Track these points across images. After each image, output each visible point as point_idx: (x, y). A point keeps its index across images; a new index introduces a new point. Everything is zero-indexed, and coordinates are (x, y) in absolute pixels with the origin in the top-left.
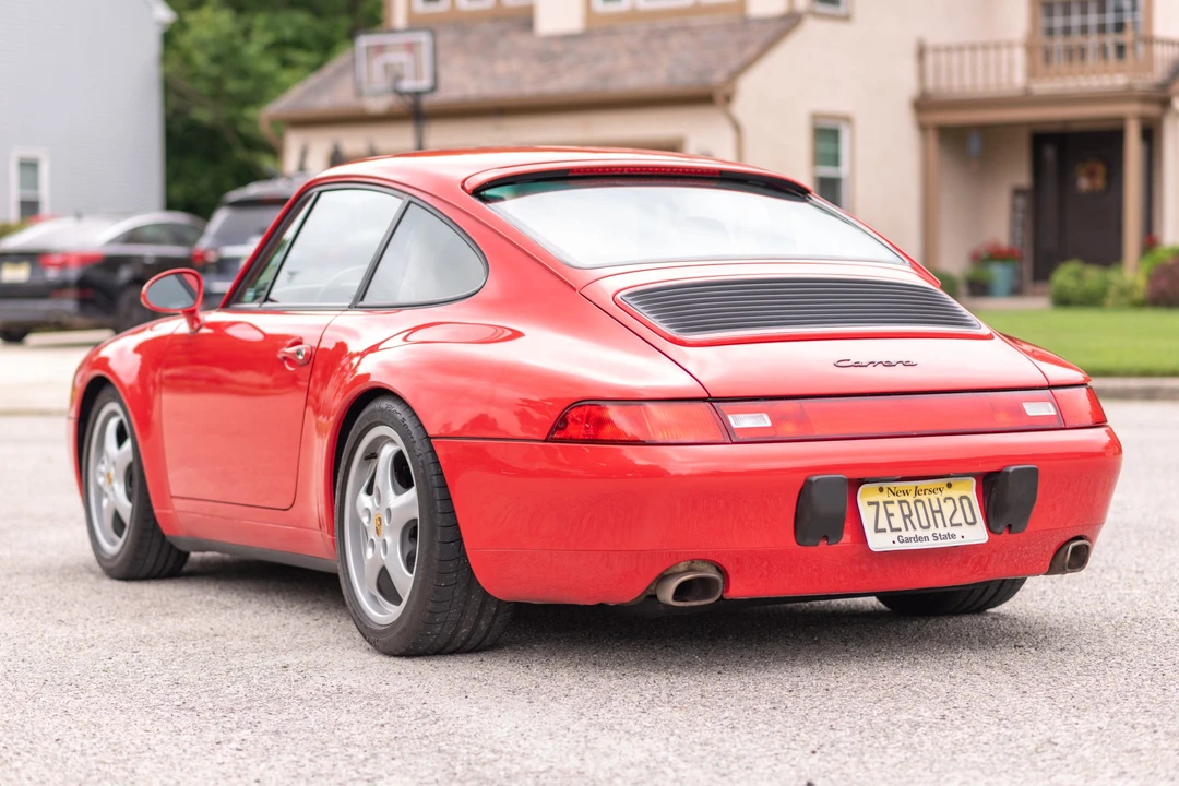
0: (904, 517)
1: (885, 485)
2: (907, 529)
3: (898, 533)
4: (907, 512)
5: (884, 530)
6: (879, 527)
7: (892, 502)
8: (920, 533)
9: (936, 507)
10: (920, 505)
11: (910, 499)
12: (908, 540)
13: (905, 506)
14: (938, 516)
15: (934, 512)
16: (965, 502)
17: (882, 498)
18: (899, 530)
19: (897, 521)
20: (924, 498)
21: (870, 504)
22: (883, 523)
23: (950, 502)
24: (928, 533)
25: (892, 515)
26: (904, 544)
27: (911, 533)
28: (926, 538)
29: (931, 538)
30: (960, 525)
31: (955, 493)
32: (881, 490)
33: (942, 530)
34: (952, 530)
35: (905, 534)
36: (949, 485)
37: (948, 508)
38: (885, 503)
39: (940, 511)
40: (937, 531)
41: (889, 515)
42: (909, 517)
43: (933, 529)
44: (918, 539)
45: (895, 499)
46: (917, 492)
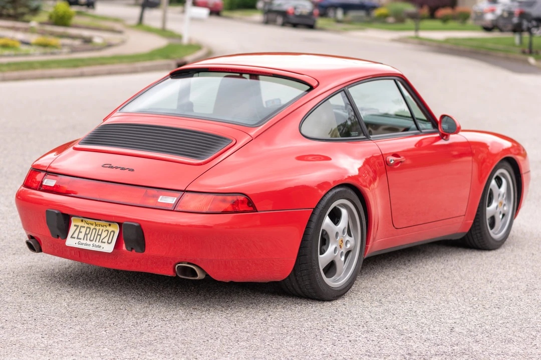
0: (85, 234)
1: (84, 219)
2: (84, 239)
3: (79, 240)
4: (87, 232)
5: (74, 238)
6: (73, 236)
7: (84, 227)
8: (88, 242)
9: (100, 233)
10: (94, 231)
11: (92, 227)
12: (82, 244)
13: (88, 230)
14: (99, 237)
15: (98, 234)
16: (112, 233)
17: (80, 224)
18: (81, 239)
19: (81, 236)
20: (98, 228)
21: (75, 226)
22: (75, 235)
23: (107, 232)
24: (91, 243)
25: (81, 232)
26: (80, 245)
27: (84, 242)
28: (90, 245)
29: (91, 245)
30: (105, 243)
31: (110, 229)
32: (82, 221)
33: (97, 243)
34: (100, 244)
35: (82, 241)
36: (110, 225)
37: (104, 234)
38: (81, 227)
39: (101, 235)
40: (95, 243)
41: (80, 232)
42: (87, 235)
43: (94, 242)
44: (86, 245)
45: (86, 225)
46: (96, 225)
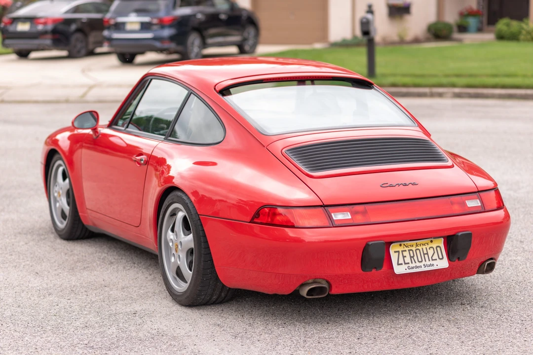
0: (411, 257)
1: (402, 243)
2: (412, 263)
3: (408, 265)
4: (412, 255)
5: (402, 264)
6: (400, 263)
7: (405, 251)
8: (418, 264)
9: (425, 252)
10: (418, 251)
11: (414, 249)
12: (413, 268)
13: (411, 252)
14: (426, 256)
15: (424, 254)
16: (438, 249)
17: (400, 249)
18: (409, 263)
19: (408, 260)
20: (420, 248)
21: (395, 252)
22: (401, 261)
23: (432, 249)
24: (422, 264)
25: (405, 257)
26: (411, 270)
27: (414, 265)
28: (420, 267)
29: (423, 266)
30: (436, 260)
31: (434, 245)
32: (401, 245)
33: (428, 263)
34: (432, 262)
35: (411, 265)
36: (432, 241)
37: (431, 252)
38: (402, 251)
39: (427, 254)
40: (426, 263)
41: (404, 257)
42: (413, 257)
43: (424, 262)
44: (417, 267)
45: (407, 249)
46: (417, 245)
